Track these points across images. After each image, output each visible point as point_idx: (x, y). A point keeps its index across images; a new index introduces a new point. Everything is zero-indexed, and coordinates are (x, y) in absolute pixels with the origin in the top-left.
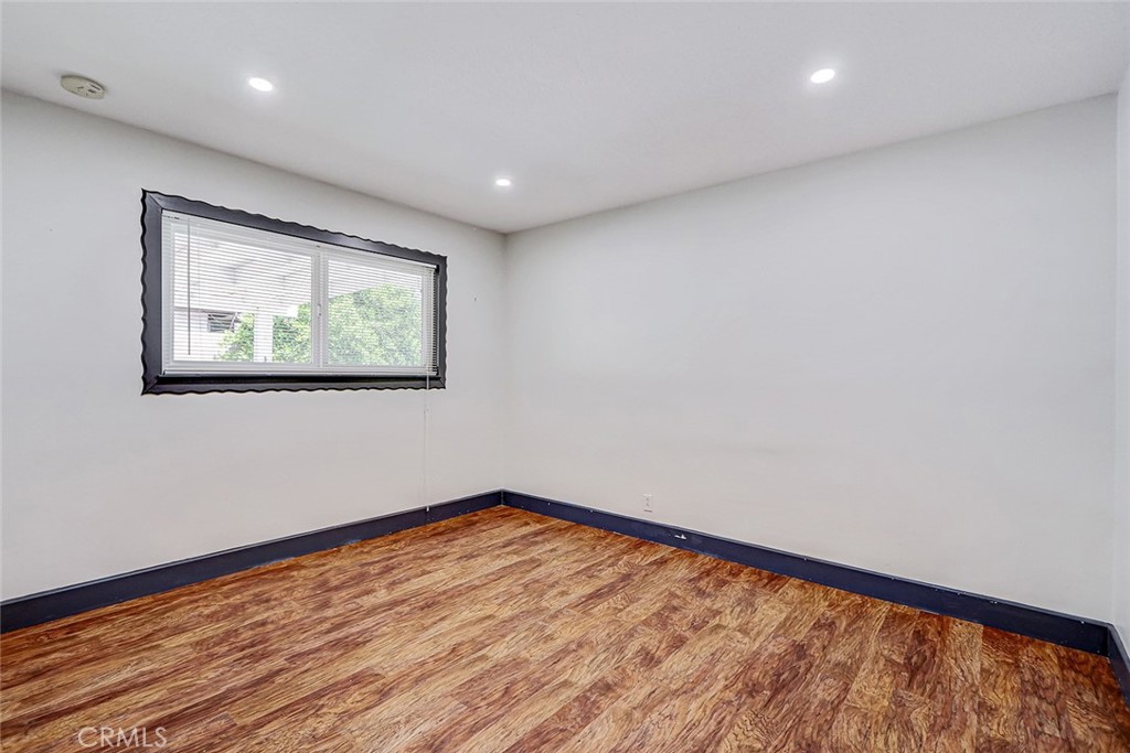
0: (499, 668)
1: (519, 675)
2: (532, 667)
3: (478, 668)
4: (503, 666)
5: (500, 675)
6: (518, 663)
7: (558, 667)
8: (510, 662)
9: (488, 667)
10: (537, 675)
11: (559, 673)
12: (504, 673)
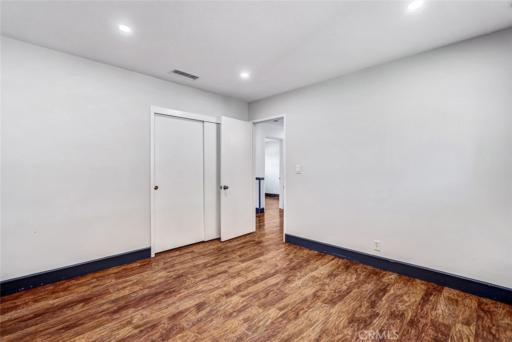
0: (272, 304)
1: (263, 300)
2: (257, 304)
3: (281, 304)
4: (270, 305)
5: (271, 301)
6: (264, 305)
7: (245, 303)
8: (267, 307)
9: (277, 304)
10: (255, 300)
11: (245, 301)
12: (269, 301)
